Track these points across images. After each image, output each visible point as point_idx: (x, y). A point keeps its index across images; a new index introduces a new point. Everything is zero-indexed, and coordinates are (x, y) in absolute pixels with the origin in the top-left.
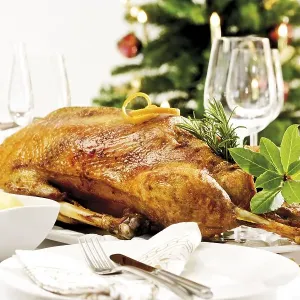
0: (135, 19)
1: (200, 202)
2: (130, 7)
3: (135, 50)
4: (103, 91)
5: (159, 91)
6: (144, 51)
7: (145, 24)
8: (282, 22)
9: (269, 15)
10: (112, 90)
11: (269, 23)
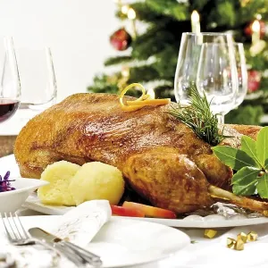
0: (126, 16)
1: (177, 183)
2: (120, 6)
3: (125, 43)
4: (96, 80)
5: (147, 81)
6: (133, 44)
7: (134, 20)
8: (255, 19)
9: (244, 12)
10: (105, 79)
11: (244, 20)
